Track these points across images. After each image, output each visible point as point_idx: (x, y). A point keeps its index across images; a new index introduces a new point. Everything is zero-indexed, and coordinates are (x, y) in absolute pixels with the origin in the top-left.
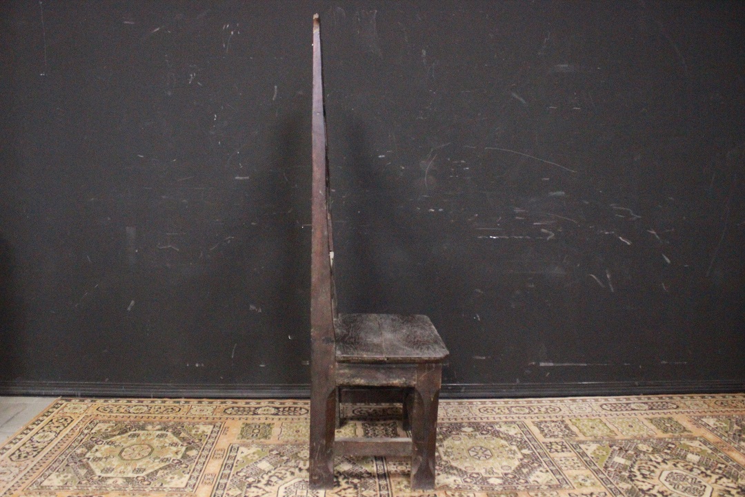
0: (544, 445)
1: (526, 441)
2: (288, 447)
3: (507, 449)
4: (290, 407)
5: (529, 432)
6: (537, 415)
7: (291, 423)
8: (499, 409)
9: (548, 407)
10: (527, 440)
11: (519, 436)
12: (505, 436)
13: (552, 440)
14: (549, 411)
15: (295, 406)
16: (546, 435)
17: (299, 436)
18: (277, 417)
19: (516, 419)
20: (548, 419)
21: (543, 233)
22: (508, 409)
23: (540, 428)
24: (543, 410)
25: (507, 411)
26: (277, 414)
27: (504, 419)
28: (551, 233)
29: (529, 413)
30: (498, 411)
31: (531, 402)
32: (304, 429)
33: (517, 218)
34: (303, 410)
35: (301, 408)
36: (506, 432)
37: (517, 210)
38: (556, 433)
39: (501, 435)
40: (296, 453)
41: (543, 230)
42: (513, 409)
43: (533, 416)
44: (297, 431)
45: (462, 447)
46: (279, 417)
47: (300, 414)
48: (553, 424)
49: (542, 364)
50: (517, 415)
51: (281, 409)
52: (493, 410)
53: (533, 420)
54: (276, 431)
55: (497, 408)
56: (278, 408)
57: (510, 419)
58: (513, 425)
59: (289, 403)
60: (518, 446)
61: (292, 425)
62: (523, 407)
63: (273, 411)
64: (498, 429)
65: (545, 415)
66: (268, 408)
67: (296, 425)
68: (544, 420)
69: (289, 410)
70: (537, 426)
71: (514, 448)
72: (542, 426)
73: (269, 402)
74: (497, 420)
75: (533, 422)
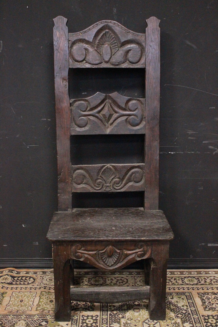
0: (202, 318)
1: (189, 314)
2: (10, 318)
3: (173, 322)
4: (23, 277)
5: (194, 304)
6: (202, 286)
7: (19, 292)
8: (175, 279)
9: (212, 278)
10: (190, 312)
11: (185, 308)
12: (174, 307)
13: (210, 313)
14: (212, 282)
15: (27, 275)
16: (206, 307)
17: (21, 306)
18: (11, 286)
19: (186, 290)
20: (210, 291)
21: (211, 149)
22: (182, 279)
23: (202, 300)
24: (208, 281)
25: (180, 282)
26: (11, 284)
27: (177, 290)
28: (216, 148)
29: (197, 284)
30: (174, 282)
31: (200, 273)
32: (26, 299)
33: (190, 138)
34: (32, 279)
35: (30, 277)
36: (176, 303)
37: (190, 132)
38: (214, 306)
39: (171, 306)
40: (14, 324)
41: (210, 147)
42: (186, 280)
43: (200, 287)
44: (21, 301)
45: (139, 319)
46: (12, 286)
47: (28, 284)
48: (213, 296)
49: (210, 245)
50: (187, 286)
51: (16, 279)
52: (170, 280)
53: (198, 291)
54: (6, 299)
55: (173, 278)
56: (13, 277)
57: (181, 290)
58: (183, 297)
59: (23, 272)
60: (182, 319)
61: (19, 294)
62: (194, 277)
63: (10, 280)
64: (170, 300)
65: (209, 286)
66: (7, 276)
67: (22, 294)
68: (207, 291)
69: (22, 279)
70: (201, 298)
71: (179, 320)
72: (204, 298)
73: (10, 271)
74: (172, 291)
75: (198, 294)
